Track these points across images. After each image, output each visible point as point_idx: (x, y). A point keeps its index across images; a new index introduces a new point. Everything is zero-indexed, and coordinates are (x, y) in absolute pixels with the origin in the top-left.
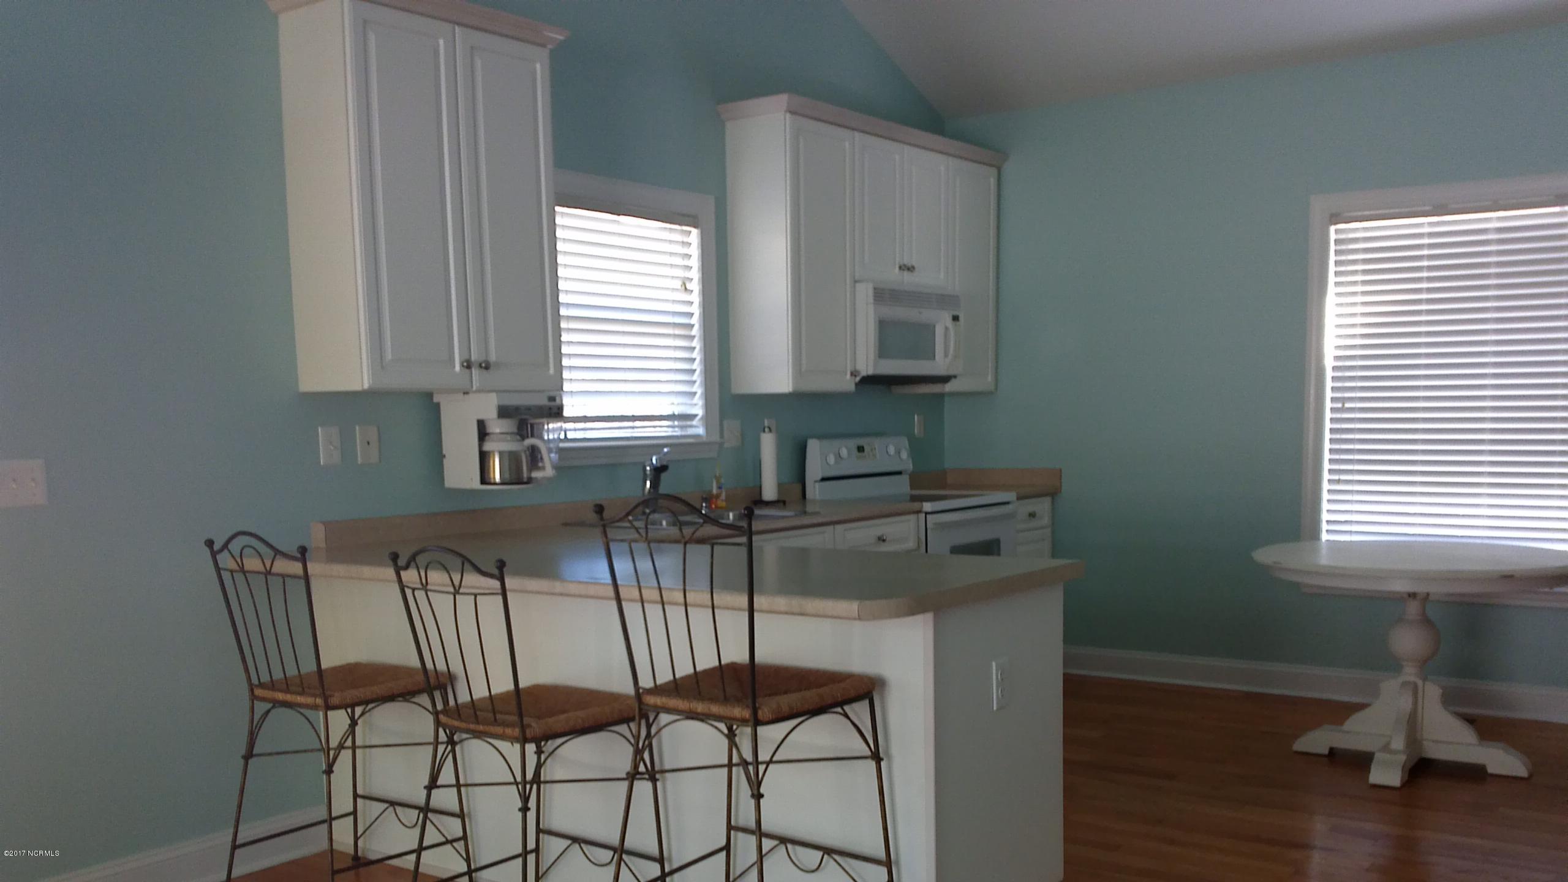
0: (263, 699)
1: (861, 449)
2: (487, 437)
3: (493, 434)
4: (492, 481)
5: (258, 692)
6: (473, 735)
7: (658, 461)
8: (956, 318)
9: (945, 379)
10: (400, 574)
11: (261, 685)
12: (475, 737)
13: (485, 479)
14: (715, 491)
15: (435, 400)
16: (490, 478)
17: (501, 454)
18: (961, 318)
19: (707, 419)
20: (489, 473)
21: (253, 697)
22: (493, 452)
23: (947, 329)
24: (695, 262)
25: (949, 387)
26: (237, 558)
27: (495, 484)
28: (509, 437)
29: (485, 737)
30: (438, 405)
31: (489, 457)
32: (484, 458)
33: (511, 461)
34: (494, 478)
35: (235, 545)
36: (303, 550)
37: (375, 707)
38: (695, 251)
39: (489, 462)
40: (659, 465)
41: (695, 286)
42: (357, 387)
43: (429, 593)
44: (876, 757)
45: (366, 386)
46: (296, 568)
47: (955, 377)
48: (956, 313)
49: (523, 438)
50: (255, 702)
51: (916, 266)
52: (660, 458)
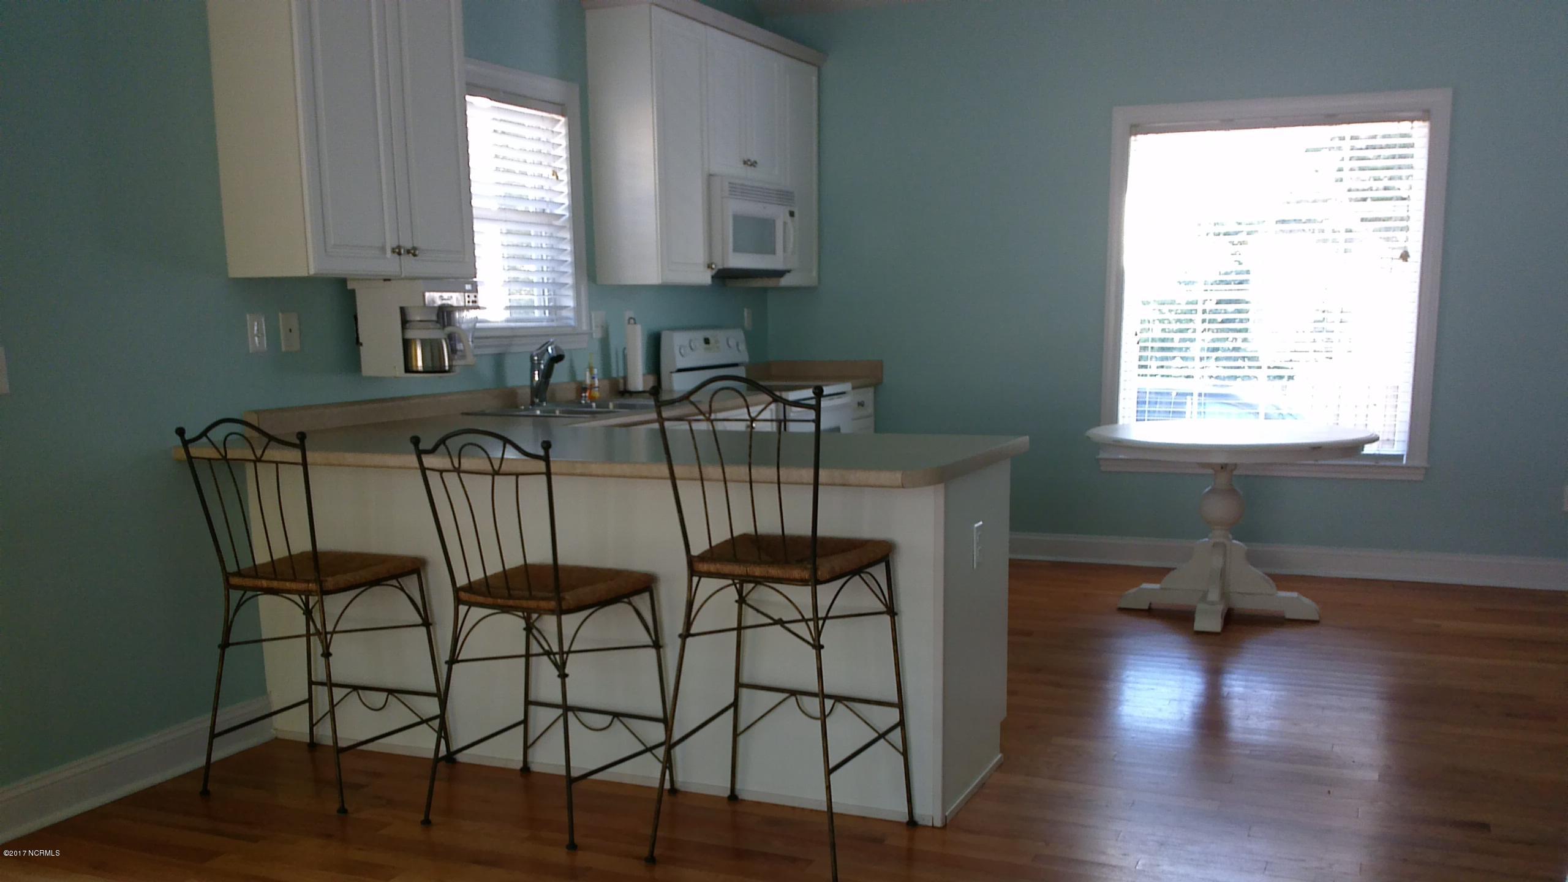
0: (237, 587)
1: (707, 341)
2: (407, 325)
3: (414, 321)
4: (415, 369)
5: (234, 581)
6: (502, 610)
7: (554, 350)
8: (792, 214)
9: (780, 274)
10: (421, 458)
11: (234, 574)
12: (503, 612)
13: (409, 368)
14: (588, 382)
15: (350, 287)
16: (412, 367)
17: (424, 343)
18: (796, 214)
19: (577, 309)
20: (411, 362)
21: (229, 586)
22: (415, 340)
23: (785, 224)
24: (563, 152)
25: (784, 281)
26: (220, 450)
27: (418, 372)
28: (431, 325)
29: (514, 611)
30: (353, 292)
31: (411, 346)
32: (407, 345)
33: (432, 348)
34: (417, 366)
35: (217, 435)
36: (302, 436)
37: (363, 591)
38: (562, 140)
39: (411, 349)
40: (555, 355)
41: (564, 176)
42: (303, 273)
43: (461, 475)
44: (891, 611)
45: (312, 272)
46: (295, 455)
47: (789, 271)
48: (792, 209)
49: (444, 326)
50: (230, 590)
51: (758, 161)
52: (556, 347)
